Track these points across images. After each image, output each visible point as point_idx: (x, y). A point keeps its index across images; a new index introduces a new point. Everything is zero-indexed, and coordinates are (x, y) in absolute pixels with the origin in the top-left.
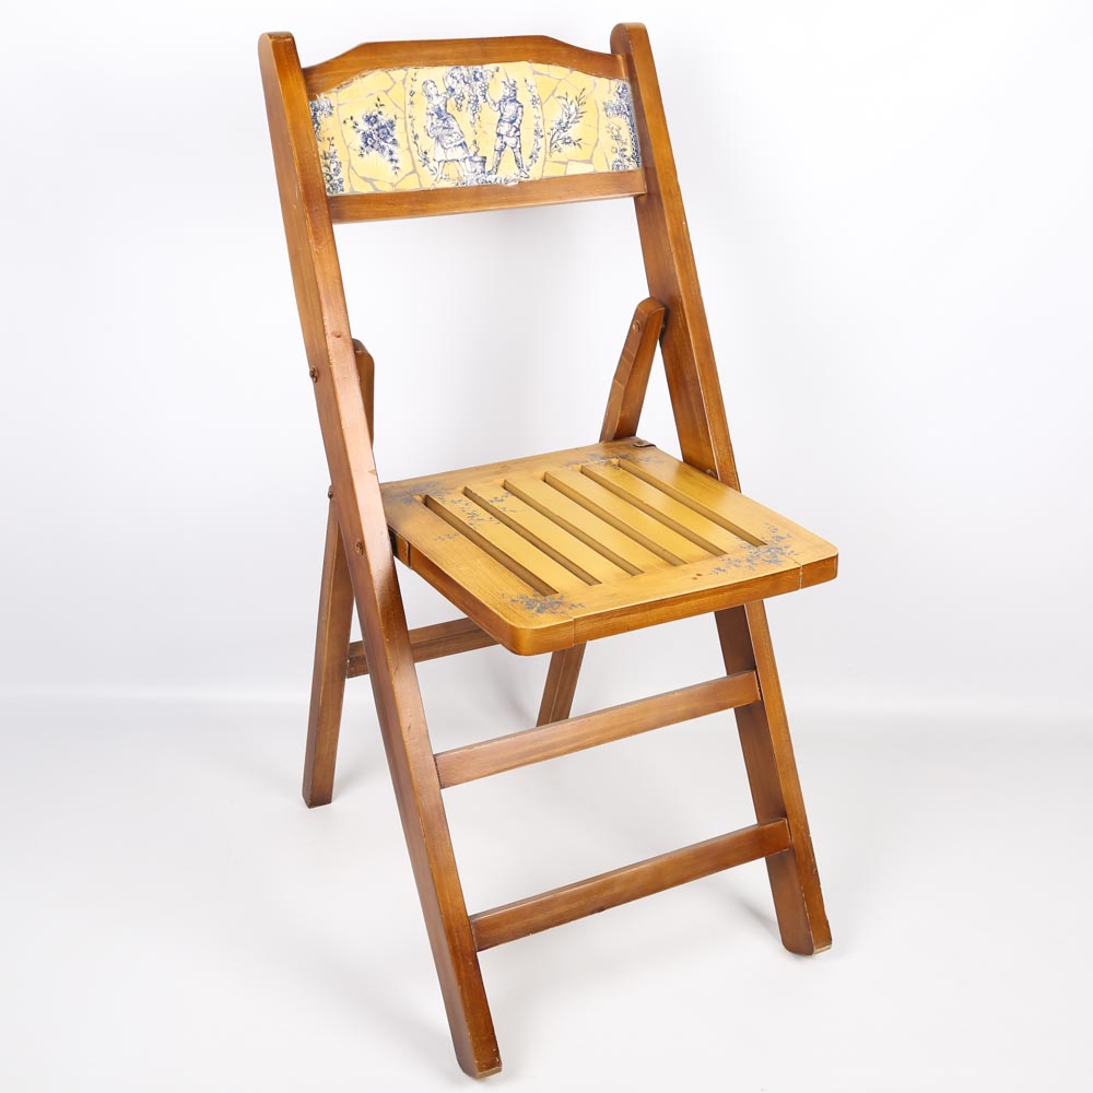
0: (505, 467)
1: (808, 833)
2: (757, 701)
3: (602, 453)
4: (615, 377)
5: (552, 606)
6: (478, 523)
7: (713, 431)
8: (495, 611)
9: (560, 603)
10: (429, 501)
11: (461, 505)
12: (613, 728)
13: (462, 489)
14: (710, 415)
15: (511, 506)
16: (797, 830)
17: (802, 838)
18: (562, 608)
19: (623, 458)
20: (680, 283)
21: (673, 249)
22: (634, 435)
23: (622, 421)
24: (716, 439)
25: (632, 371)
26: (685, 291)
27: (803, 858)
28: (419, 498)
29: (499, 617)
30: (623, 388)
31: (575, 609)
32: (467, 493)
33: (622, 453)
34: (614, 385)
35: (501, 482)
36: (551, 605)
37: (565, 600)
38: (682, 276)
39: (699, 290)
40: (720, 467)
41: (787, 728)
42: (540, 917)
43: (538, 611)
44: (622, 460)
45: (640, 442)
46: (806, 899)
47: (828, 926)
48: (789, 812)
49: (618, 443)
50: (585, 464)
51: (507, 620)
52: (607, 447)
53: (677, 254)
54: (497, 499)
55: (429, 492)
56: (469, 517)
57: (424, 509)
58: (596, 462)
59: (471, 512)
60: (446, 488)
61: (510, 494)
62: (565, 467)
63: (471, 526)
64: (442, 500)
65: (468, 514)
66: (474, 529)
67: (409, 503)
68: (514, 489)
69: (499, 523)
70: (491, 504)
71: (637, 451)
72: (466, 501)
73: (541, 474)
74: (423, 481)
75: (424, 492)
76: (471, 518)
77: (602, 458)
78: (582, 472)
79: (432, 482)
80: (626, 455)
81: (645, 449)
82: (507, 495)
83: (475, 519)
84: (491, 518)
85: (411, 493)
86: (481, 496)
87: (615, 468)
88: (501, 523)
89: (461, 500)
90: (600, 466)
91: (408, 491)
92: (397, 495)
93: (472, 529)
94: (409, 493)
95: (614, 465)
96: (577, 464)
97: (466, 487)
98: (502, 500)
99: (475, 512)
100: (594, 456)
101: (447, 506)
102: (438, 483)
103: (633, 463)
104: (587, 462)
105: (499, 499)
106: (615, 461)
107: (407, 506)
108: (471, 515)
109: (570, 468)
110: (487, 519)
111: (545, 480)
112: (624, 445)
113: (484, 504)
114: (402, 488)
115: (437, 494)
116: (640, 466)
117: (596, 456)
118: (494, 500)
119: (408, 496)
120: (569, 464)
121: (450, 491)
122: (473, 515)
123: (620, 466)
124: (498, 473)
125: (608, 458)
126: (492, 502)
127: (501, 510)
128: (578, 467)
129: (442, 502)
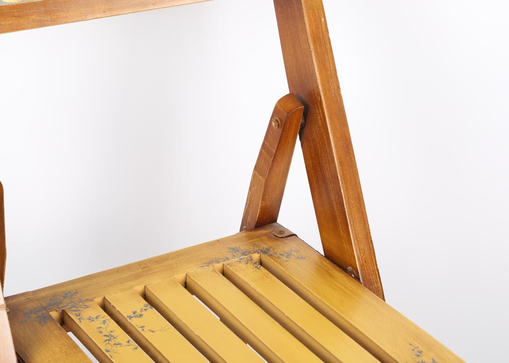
0: (145, 267)
3: (243, 246)
4: (256, 168)
6: (115, 348)
7: (354, 230)
10: (67, 320)
11: (98, 323)
13: (99, 300)
14: (350, 214)
15: (150, 324)
19: (265, 252)
20: (319, 81)
21: (312, 47)
22: (275, 220)
23: (263, 210)
24: (356, 237)
25: (272, 166)
26: (324, 90)
28: (55, 314)
30: (263, 180)
32: (105, 307)
33: (264, 246)
34: (254, 176)
35: (140, 288)
38: (321, 73)
39: (339, 88)
40: (361, 266)
44: (262, 255)
45: (281, 232)
49: (259, 232)
50: (226, 263)
52: (250, 238)
53: (316, 52)
54: (136, 314)
55: (65, 306)
56: (106, 340)
57: (60, 329)
58: (237, 259)
59: (107, 334)
60: (83, 300)
61: (150, 306)
62: (206, 267)
63: (107, 354)
64: (79, 317)
65: (105, 336)
66: (110, 357)
67: (45, 322)
68: (153, 298)
69: (136, 348)
70: (129, 320)
71: (278, 243)
72: (103, 317)
73: (181, 277)
74: (62, 289)
75: (61, 306)
76: (107, 342)
77: (244, 254)
78: (224, 273)
79: (70, 292)
80: (267, 249)
81: (287, 241)
82: (146, 308)
83: (112, 342)
84: (128, 342)
85: (48, 308)
86: (119, 310)
87: (256, 267)
88: (139, 348)
89: (98, 316)
90: (240, 264)
91: (44, 305)
92: (31, 311)
93: (108, 358)
94: (45, 308)
95: (255, 263)
96: (218, 262)
97: (104, 298)
98: (141, 315)
99: (112, 334)
100: (235, 250)
101: (84, 325)
102: (76, 293)
103: (274, 260)
104: (228, 259)
105: (138, 313)
106: (256, 256)
107: (43, 326)
108: (108, 338)
109: (211, 267)
110: (124, 343)
111: (186, 285)
112: (266, 235)
113: (123, 321)
114: (38, 300)
115: (74, 309)
116: (281, 264)
117: (238, 250)
118: (132, 315)
119: (44, 312)
120: (210, 263)
121: (87, 304)
122: (110, 337)
123: (261, 263)
124: (138, 276)
125: (249, 252)
126: (130, 317)
127: (140, 330)
128: (219, 266)
129: (79, 319)
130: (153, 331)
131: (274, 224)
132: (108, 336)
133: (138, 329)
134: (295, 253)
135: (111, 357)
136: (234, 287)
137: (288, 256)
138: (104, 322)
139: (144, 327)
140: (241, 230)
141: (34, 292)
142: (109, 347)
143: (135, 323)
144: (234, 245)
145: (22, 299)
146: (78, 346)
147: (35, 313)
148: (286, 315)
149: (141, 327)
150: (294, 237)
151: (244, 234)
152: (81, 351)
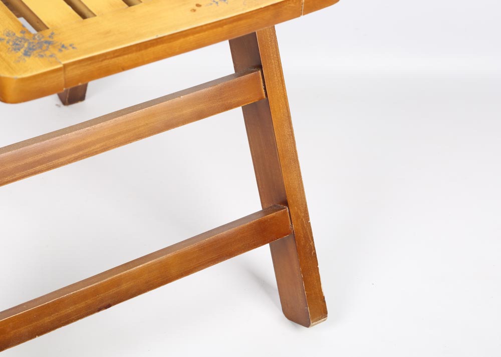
1: (308, 219)
2: (262, 98)
5: (41, 47)
9: (49, 43)
12: (120, 134)
16: (298, 217)
17: (303, 225)
18: (52, 50)
27: (302, 243)
31: (65, 52)
36: (40, 44)
37: (55, 39)
41: (290, 123)
42: (47, 320)
43: (26, 54)
46: (305, 279)
47: (324, 302)
48: (290, 201)
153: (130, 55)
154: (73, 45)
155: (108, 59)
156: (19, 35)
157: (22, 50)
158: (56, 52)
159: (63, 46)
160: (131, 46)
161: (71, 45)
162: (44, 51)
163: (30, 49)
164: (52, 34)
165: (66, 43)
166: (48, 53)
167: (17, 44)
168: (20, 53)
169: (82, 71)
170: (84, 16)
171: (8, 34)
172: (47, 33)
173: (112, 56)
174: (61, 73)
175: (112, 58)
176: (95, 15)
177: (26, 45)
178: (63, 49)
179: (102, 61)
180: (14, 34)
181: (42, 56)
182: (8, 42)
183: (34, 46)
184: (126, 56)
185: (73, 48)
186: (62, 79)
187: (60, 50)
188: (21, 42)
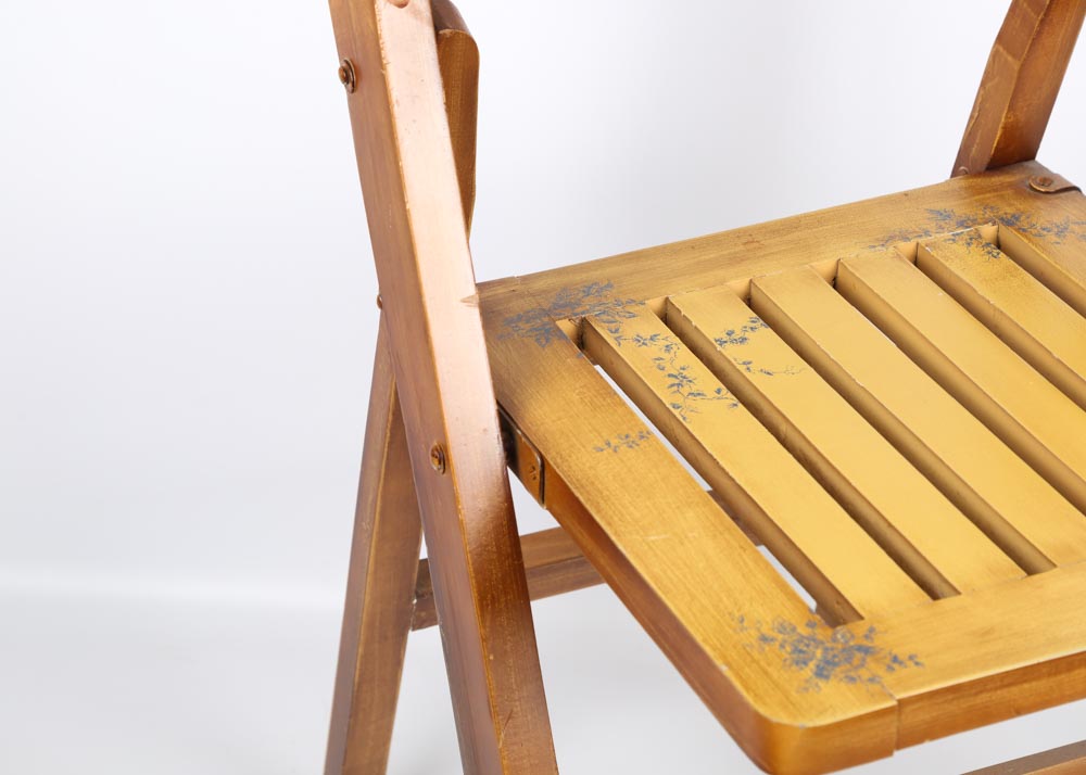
0: (750, 242)
3: (960, 209)
4: (1000, 39)
5: (849, 660)
6: (690, 401)
8: (724, 669)
9: (867, 651)
10: (590, 338)
11: (655, 349)
13: (656, 303)
15: (762, 357)
18: (873, 667)
19: (1008, 222)
22: (1032, 156)
23: (1009, 131)
25: (1039, 33)
28: (567, 326)
29: (731, 687)
30: (1016, 65)
31: (901, 672)
32: (667, 317)
33: (1008, 210)
34: (995, 55)
35: (740, 284)
36: (848, 652)
37: (878, 642)
43: (821, 673)
44: (1003, 228)
45: (1047, 179)
49: (997, 180)
50: (923, 241)
51: (749, 698)
52: (974, 191)
54: (734, 336)
55: (588, 311)
56: (672, 385)
57: (578, 357)
58: (948, 235)
59: (675, 373)
60: (624, 301)
61: (762, 322)
62: (880, 248)
63: (676, 412)
64: (616, 335)
65: (670, 375)
66: (681, 419)
67: (547, 340)
68: (768, 306)
69: (736, 405)
70: (719, 348)
71: (1039, 204)
72: (666, 339)
73: (826, 265)
74: (577, 278)
75: (580, 310)
76: (675, 388)
77: (962, 224)
78: (916, 262)
79: (596, 284)
80: (1013, 216)
81: (1056, 200)
82: (753, 325)
83: (686, 390)
84: (719, 391)
85: (552, 313)
86: (699, 327)
87: (989, 253)
88: (740, 405)
89: (655, 336)
90: (955, 246)
91: (546, 306)
92: (520, 318)
93: (678, 420)
94: (547, 313)
95: (988, 244)
96: (906, 239)
97: (667, 299)
98: (743, 340)
99: (685, 373)
100: (944, 216)
101: (626, 352)
102: (610, 286)
103: (1030, 240)
104: (927, 233)
105: (738, 334)
106: (988, 231)
107: (543, 347)
108: (677, 381)
109: (891, 249)
110: (711, 393)
111: (835, 283)
112: (1010, 185)
113: (706, 348)
114: (533, 295)
115: (604, 317)
116: (1044, 250)
117: (949, 216)
118: (725, 338)
119: (546, 319)
120: (888, 240)
121: (633, 309)
122: (680, 380)
123: (999, 245)
124: (735, 260)
125: (975, 222)
126: (722, 343)
127: (742, 368)
128: (908, 247)
129: (616, 339)
130: (768, 373)
131: (1030, 164)
132: (676, 377)
133: (738, 367)
134: (1076, 228)
135: (684, 419)
136: (941, 293)
137: (1061, 232)
138: (668, 348)
139: (750, 363)
140: (955, 173)
141: (525, 279)
142: (679, 399)
143: (732, 354)
144: (940, 206)
145: (501, 290)
146: (615, 393)
147: (528, 322)
148: (1056, 356)
149: (744, 363)
150: (1074, 192)
151: (961, 182)
152: (624, 404)
153: (1034, 684)
154: (916, 656)
155: (991, 690)
156: (803, 630)
157: (812, 665)
158: (881, 671)
159: (895, 659)
160: (1039, 664)
161: (911, 658)
162: (857, 668)
163: (827, 662)
164: (872, 630)
165: (902, 652)
166: (864, 673)
167: (801, 651)
168: (808, 671)
169: (934, 714)
170: (934, 595)
171: (782, 629)
172: (860, 628)
173: (999, 684)
174: (894, 717)
175: (996, 689)
176: (958, 593)
177: (819, 653)
178: (895, 666)
179: (976, 694)
180: (794, 629)
181: (852, 680)
182: (782, 646)
183: (834, 656)
184: (1026, 686)
185: (917, 664)
186: (894, 730)
187: (890, 669)
188: (808, 646)
